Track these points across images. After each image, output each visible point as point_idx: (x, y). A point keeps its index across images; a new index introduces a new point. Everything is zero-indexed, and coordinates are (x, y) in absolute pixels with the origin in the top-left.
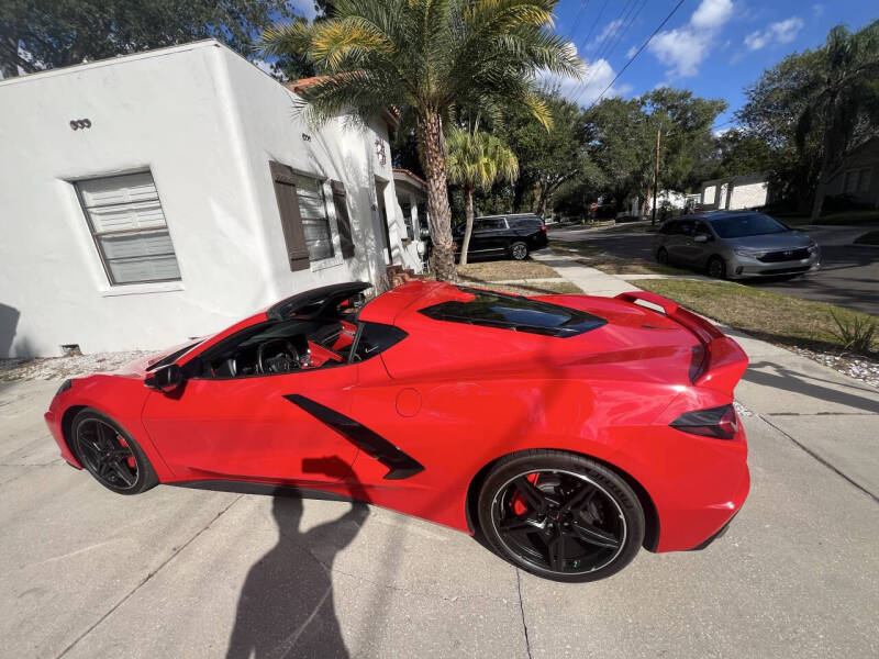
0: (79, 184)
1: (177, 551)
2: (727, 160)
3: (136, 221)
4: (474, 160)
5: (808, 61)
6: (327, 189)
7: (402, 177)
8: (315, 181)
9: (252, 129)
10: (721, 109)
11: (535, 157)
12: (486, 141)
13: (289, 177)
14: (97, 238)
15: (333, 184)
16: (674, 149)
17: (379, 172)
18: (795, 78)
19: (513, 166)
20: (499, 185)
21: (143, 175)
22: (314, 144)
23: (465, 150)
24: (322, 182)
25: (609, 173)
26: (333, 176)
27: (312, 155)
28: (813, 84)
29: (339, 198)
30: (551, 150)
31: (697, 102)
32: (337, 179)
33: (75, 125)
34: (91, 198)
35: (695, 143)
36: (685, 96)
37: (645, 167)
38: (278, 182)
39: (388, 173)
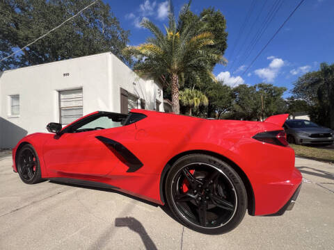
0: (60, 92)
1: (34, 202)
2: (291, 107)
3: (74, 104)
4: (192, 98)
5: (315, 74)
6: (139, 101)
7: (166, 101)
8: (135, 98)
9: (116, 77)
10: (285, 90)
11: (215, 100)
12: (196, 92)
13: (125, 94)
14: (60, 109)
15: (141, 100)
16: (268, 103)
17: (158, 98)
18: (312, 80)
19: (206, 101)
20: (201, 107)
21: (80, 90)
22: (136, 86)
23: (189, 95)
24: (137, 98)
25: (244, 109)
26: (141, 97)
27: (135, 89)
28: (318, 81)
29: (143, 104)
30: (221, 98)
31: (275, 87)
32: (143, 98)
33: (64, 75)
34: (62, 97)
35: (277, 101)
36: (270, 85)
37: (257, 108)
38: (122, 94)
39: (161, 99)
